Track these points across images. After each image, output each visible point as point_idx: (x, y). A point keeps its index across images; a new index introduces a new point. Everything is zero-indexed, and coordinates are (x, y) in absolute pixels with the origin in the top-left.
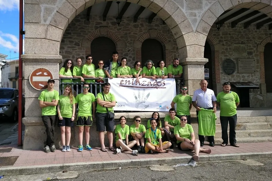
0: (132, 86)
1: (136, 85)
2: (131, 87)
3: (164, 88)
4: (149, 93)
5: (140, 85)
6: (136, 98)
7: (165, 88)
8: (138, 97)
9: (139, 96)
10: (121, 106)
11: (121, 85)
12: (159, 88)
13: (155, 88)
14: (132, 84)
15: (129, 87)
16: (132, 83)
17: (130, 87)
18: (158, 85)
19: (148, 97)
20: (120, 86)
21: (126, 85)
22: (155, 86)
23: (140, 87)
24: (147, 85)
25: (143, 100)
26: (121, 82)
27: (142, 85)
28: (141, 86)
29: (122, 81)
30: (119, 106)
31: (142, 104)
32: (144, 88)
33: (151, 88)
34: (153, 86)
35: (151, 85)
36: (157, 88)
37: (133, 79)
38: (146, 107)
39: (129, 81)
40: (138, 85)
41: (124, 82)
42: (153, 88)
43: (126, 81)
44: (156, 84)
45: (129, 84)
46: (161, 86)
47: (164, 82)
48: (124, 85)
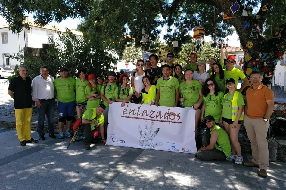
1: (142, 116)
2: (136, 118)
3: (179, 123)
4: (159, 128)
5: (147, 116)
6: (141, 133)
7: (181, 123)
8: (143, 133)
9: (146, 130)
11: (124, 115)
12: (172, 122)
13: (166, 121)
14: (138, 115)
15: (133, 118)
16: (137, 114)
18: (169, 117)
19: (157, 133)
20: (122, 116)
21: (130, 116)
22: (166, 119)
23: (148, 119)
24: (155, 117)
25: (150, 136)
26: (124, 111)
27: (150, 117)
29: (125, 110)
30: (119, 141)
31: (148, 141)
32: (152, 120)
33: (160, 121)
34: (163, 119)
35: (161, 117)
36: (170, 122)
37: (139, 108)
38: (153, 147)
39: (134, 110)
40: (145, 117)
41: (128, 112)
42: (164, 121)
43: (130, 110)
44: (167, 117)
45: (133, 114)
46: (175, 120)
47: (178, 115)
48: (127, 116)
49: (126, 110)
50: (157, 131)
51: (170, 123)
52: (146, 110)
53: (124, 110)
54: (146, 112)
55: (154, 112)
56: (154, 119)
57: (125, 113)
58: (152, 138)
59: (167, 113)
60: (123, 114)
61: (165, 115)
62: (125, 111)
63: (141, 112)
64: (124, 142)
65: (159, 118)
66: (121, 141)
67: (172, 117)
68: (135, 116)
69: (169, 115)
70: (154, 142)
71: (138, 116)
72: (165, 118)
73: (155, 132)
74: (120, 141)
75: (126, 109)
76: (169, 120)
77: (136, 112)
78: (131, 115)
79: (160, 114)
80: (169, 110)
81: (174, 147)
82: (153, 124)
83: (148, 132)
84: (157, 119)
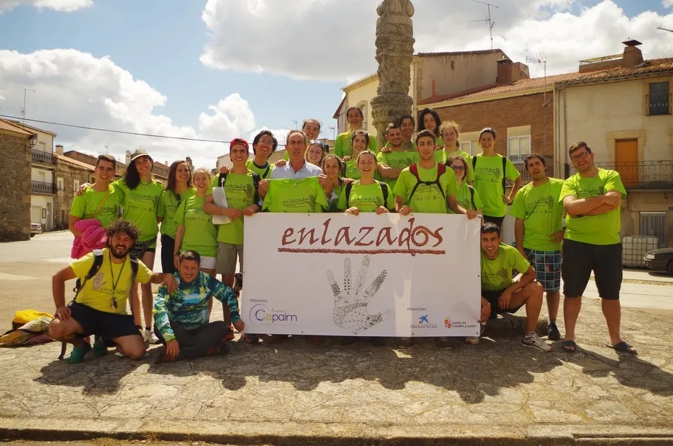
0: (322, 247)
1: (336, 243)
2: (320, 251)
3: (438, 252)
4: (385, 272)
5: (349, 242)
6: (336, 290)
7: (443, 252)
8: (342, 287)
9: (347, 282)
10: (285, 318)
11: (286, 246)
12: (420, 252)
13: (404, 252)
14: (323, 242)
15: (312, 251)
16: (321, 239)
17: (316, 251)
18: (413, 240)
19: (378, 287)
20: (280, 250)
21: (302, 246)
22: (404, 246)
23: (351, 252)
24: (374, 243)
25: (361, 297)
26: (285, 236)
27: (358, 244)
28: (352, 247)
29: (289, 233)
30: (275, 318)
31: (357, 310)
32: (366, 252)
33: (389, 252)
34: (395, 246)
35: (390, 242)
36: (413, 252)
37: (326, 224)
38: (371, 324)
39: (312, 231)
40: (343, 245)
41: (297, 236)
42: (399, 252)
43: (303, 231)
44: (408, 239)
45: (312, 241)
46: (428, 247)
47: (437, 232)
48: (295, 248)
49: (292, 233)
50: (380, 281)
51: (414, 255)
52: (346, 229)
53: (286, 232)
54: (346, 234)
55: (370, 229)
56: (373, 247)
57: (288, 239)
58: (364, 302)
59: (406, 230)
60: (284, 242)
61: (401, 235)
62: (290, 235)
63: (331, 234)
64: (289, 317)
65: (385, 245)
66: (281, 318)
67: (420, 238)
68: (318, 245)
69: (411, 236)
70: (372, 310)
71: (326, 246)
72: (401, 243)
73: (374, 283)
74: (278, 318)
75: (291, 230)
76: (413, 246)
77: (318, 235)
78: (306, 244)
79: (388, 235)
80: (412, 221)
81: (424, 318)
82: (366, 263)
83: (353, 284)
84: (380, 248)
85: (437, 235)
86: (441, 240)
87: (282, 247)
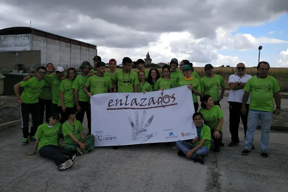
0: (125, 107)
1: (131, 105)
3: (174, 104)
4: (153, 116)
5: (137, 105)
6: (132, 125)
7: (177, 104)
8: (135, 124)
9: (137, 121)
10: (111, 138)
11: (110, 107)
12: (167, 106)
13: (160, 107)
14: (126, 105)
15: (121, 109)
17: (123, 108)
18: (164, 102)
20: (108, 109)
22: (160, 104)
23: (138, 109)
24: (148, 105)
25: (143, 127)
26: (109, 103)
27: (141, 105)
28: (138, 107)
30: (107, 139)
31: (142, 133)
32: (144, 108)
33: (154, 108)
34: (156, 105)
35: (154, 104)
37: (127, 97)
38: (148, 138)
39: (121, 100)
40: (134, 106)
41: (114, 103)
42: (158, 107)
43: (117, 100)
44: (161, 101)
45: (121, 104)
46: (170, 103)
47: (173, 95)
48: (114, 108)
49: (112, 101)
50: (151, 120)
51: (165, 107)
52: (135, 99)
53: (110, 101)
54: (135, 101)
55: (145, 99)
57: (111, 104)
58: (145, 129)
59: (160, 98)
60: (109, 106)
61: (158, 100)
62: (111, 103)
63: (129, 101)
64: (113, 138)
65: (152, 105)
66: (109, 139)
67: (166, 100)
68: (123, 106)
69: (163, 100)
70: (148, 133)
71: (127, 106)
72: (158, 103)
73: (149, 121)
74: (108, 139)
76: (163, 104)
77: (124, 102)
78: (118, 106)
79: (153, 101)
80: (162, 94)
81: (171, 134)
82: (145, 113)
83: (140, 122)
84: (150, 106)
85: (173, 97)
86: (175, 99)
87: (108, 108)
